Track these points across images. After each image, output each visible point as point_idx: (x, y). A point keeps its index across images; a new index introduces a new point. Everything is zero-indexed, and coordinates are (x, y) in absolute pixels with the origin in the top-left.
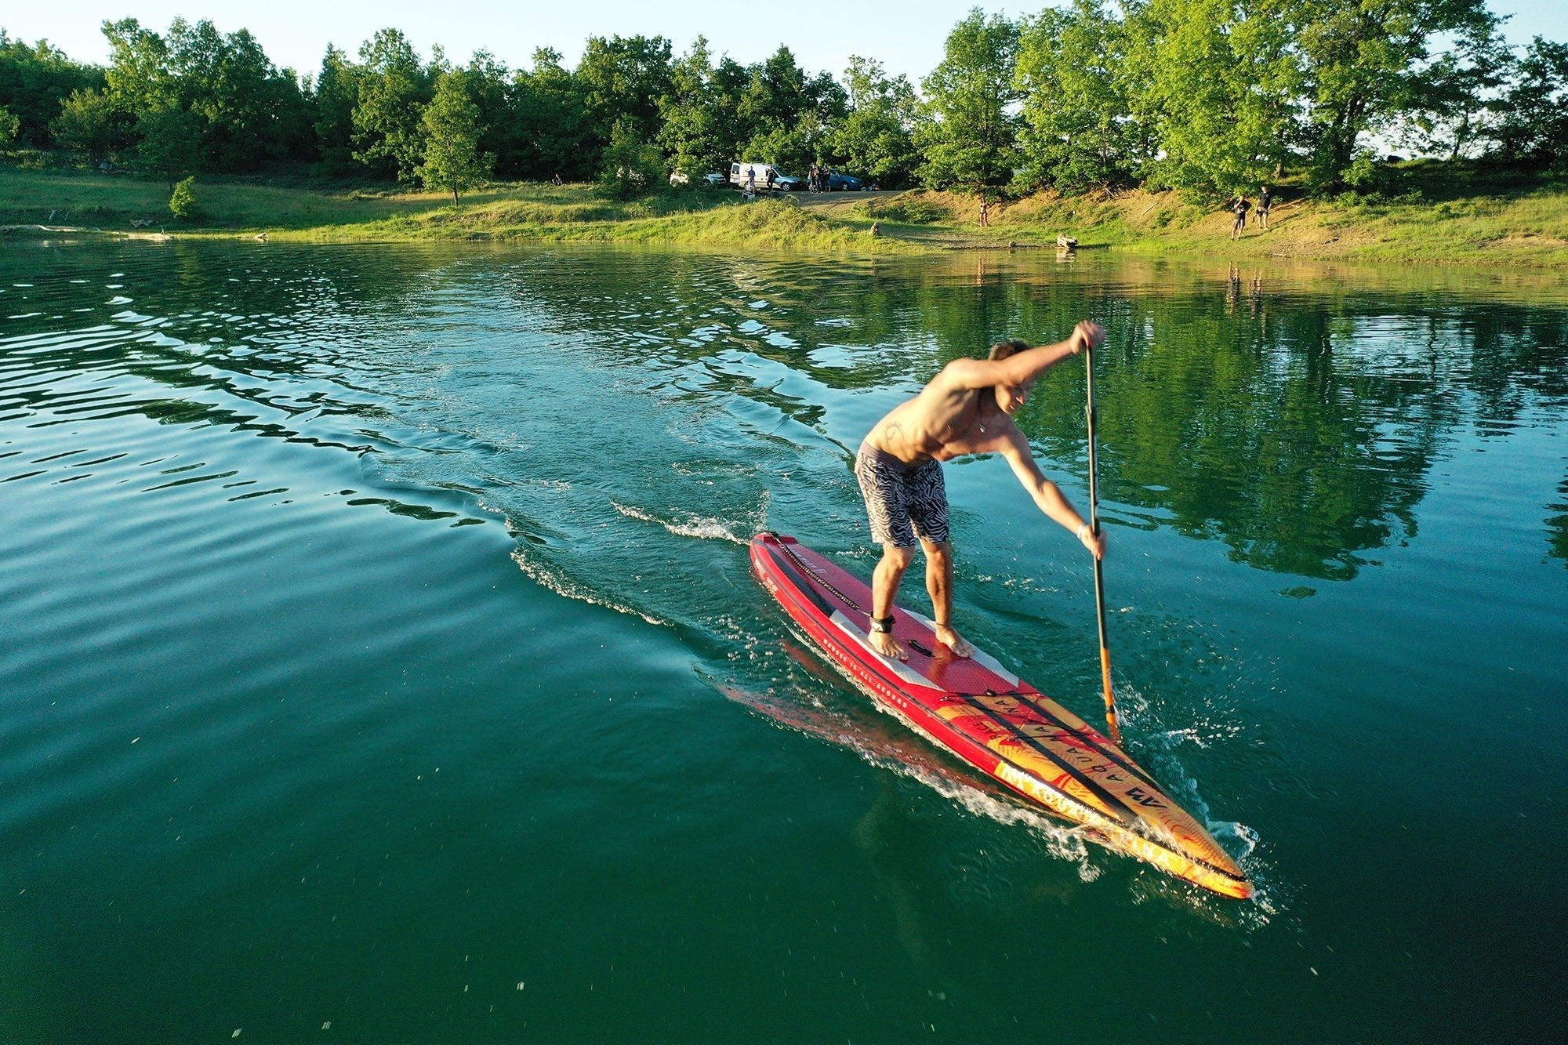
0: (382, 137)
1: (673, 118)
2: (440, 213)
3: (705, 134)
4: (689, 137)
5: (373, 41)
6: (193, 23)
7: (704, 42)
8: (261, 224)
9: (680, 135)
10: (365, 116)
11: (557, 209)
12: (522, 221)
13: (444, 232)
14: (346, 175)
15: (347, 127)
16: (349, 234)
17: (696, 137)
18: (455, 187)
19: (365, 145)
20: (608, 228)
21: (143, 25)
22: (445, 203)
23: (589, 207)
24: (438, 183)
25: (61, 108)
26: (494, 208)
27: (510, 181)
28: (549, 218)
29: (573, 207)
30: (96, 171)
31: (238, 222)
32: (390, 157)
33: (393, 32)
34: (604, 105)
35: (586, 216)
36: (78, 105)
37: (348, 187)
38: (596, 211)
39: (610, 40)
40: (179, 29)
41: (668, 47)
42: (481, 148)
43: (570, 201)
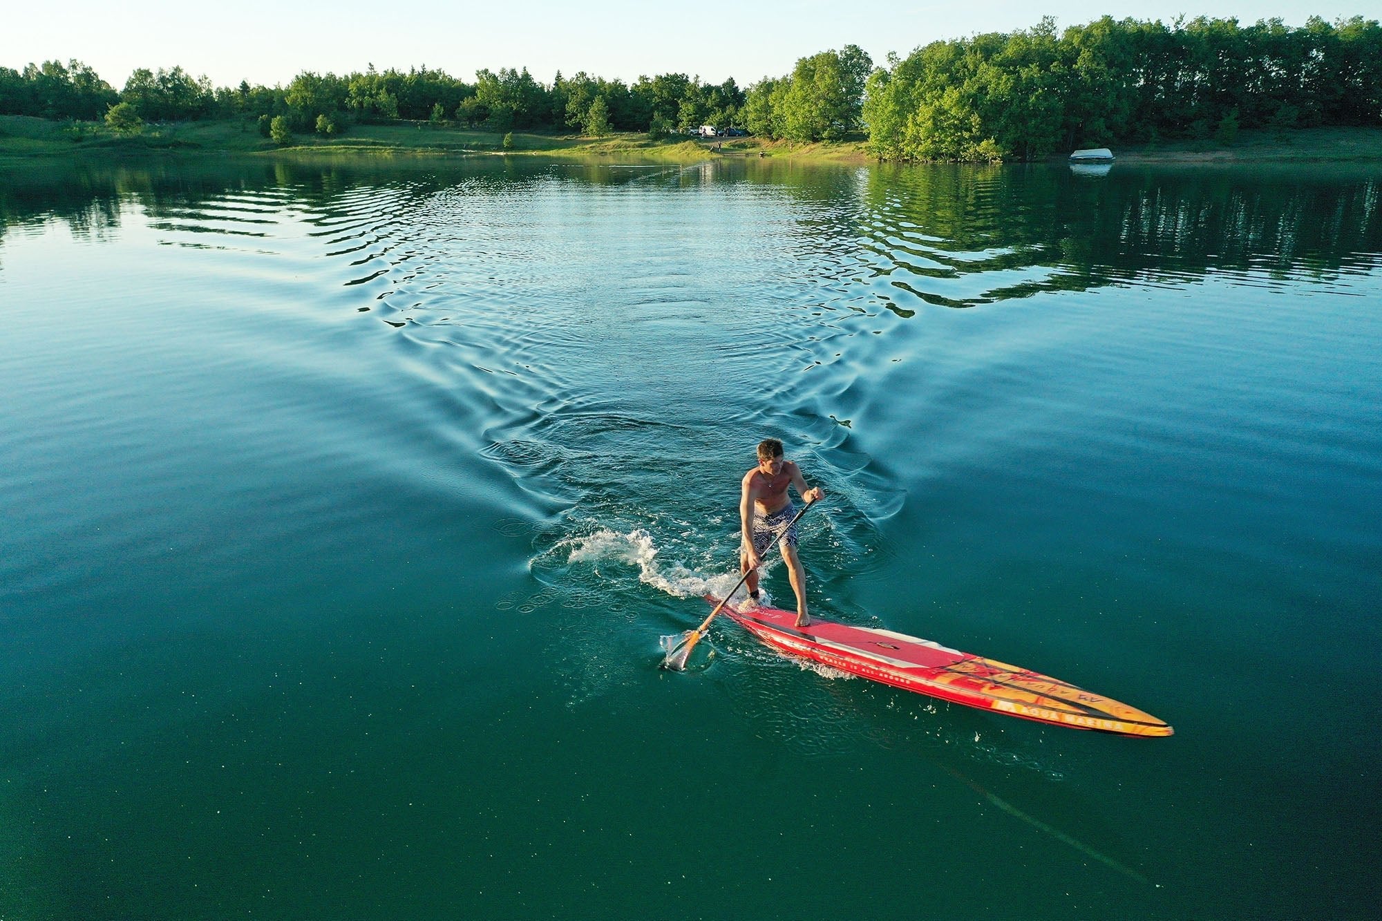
0: (577, 115)
1: (683, 107)
2: (594, 145)
3: (694, 114)
4: (688, 115)
5: (575, 77)
6: (508, 70)
7: (698, 77)
8: (534, 150)
9: (685, 115)
10: (571, 107)
11: (632, 143)
12: (620, 148)
13: (593, 151)
14: (563, 130)
15: (564, 111)
16: (563, 153)
17: (691, 115)
18: (599, 136)
19: (570, 118)
20: (644, 150)
21: (490, 71)
22: (596, 141)
23: (643, 143)
24: (593, 134)
25: (460, 104)
26: (611, 143)
27: (622, 132)
28: (629, 147)
29: (637, 143)
30: (472, 129)
31: (525, 148)
32: (579, 123)
33: (583, 73)
34: (660, 102)
35: (641, 146)
36: (466, 103)
37: (563, 135)
38: (645, 144)
39: (664, 75)
40: (503, 72)
41: (687, 77)
42: (608, 122)
43: (637, 140)
